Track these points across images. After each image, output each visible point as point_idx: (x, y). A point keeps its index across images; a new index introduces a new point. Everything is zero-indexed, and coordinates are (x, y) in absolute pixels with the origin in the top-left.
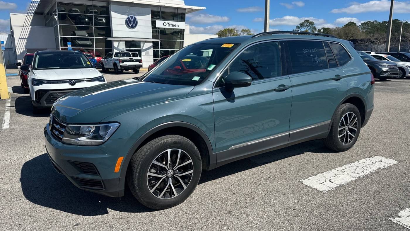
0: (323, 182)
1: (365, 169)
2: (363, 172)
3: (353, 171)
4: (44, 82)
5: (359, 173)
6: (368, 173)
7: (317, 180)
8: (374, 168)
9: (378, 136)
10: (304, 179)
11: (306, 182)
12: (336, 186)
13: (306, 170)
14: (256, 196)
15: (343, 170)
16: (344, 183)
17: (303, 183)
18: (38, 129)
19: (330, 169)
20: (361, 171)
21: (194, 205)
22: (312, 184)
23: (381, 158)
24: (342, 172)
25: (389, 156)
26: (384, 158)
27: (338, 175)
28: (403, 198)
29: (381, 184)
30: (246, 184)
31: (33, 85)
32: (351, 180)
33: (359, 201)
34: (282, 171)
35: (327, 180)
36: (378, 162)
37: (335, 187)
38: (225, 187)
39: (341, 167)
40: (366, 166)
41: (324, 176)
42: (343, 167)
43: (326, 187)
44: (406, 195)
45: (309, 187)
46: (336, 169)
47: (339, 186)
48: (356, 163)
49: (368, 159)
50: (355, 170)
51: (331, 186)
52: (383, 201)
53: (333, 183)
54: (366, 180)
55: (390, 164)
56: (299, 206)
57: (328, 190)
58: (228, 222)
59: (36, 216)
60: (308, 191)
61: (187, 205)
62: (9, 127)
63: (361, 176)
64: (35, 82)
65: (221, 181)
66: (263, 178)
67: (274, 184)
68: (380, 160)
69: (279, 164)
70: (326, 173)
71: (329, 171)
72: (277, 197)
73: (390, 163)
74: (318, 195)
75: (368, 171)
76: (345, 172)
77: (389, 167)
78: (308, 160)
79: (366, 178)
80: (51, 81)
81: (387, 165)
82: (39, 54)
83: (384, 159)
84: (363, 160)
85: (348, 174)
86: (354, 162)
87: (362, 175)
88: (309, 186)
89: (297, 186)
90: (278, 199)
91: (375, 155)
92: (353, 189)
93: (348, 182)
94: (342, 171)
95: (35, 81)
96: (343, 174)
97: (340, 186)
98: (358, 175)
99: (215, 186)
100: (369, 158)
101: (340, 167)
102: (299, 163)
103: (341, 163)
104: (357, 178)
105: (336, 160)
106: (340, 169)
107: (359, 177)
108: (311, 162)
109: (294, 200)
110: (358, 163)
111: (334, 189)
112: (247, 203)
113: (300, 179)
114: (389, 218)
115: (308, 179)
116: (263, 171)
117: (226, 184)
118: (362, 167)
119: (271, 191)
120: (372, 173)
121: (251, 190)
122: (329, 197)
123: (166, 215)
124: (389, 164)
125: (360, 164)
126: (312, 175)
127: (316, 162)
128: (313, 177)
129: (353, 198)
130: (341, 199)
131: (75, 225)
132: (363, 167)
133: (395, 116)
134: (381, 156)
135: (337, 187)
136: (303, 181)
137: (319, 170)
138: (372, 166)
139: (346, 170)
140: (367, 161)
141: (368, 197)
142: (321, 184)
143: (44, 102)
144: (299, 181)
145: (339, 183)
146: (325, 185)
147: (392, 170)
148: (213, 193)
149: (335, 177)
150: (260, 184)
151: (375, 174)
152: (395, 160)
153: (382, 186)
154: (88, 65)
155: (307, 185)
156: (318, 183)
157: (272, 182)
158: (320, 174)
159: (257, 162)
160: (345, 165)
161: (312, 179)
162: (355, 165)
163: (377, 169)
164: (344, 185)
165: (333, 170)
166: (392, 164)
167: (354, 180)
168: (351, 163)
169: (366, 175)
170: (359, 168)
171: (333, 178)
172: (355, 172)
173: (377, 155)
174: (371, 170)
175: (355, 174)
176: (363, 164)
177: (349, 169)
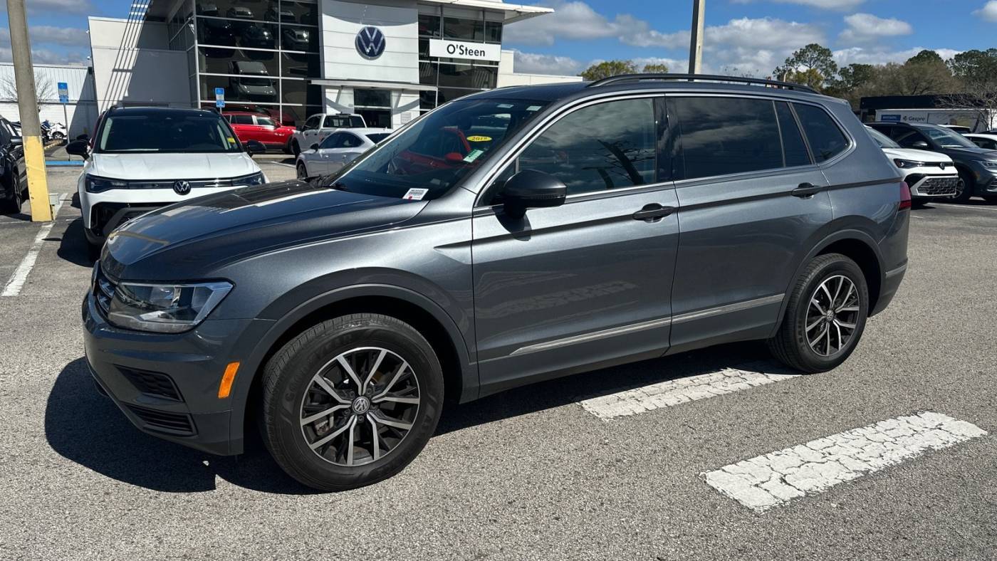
0: (763, 482)
1: (890, 448)
2: (881, 456)
3: (853, 453)
5: (868, 459)
6: (895, 462)
7: (746, 476)
8: (915, 447)
9: (947, 355)
10: (712, 471)
11: (716, 479)
12: (796, 494)
13: (724, 444)
14: (569, 513)
15: (828, 450)
16: (820, 486)
17: (707, 481)
19: (792, 446)
20: (876, 454)
21: (393, 529)
22: (731, 485)
23: (941, 417)
24: (824, 454)
26: (949, 419)
27: (809, 462)
28: (979, 544)
29: (924, 496)
30: (552, 476)
31: (87, 191)
32: (842, 480)
33: (851, 544)
34: (658, 444)
35: (774, 474)
36: (931, 429)
37: (792, 499)
38: (491, 482)
39: (825, 440)
40: (893, 440)
41: (771, 462)
42: (828, 441)
43: (769, 496)
44: (989, 534)
45: (719, 494)
46: (808, 444)
47: (803, 494)
48: (869, 431)
49: (903, 419)
50: (860, 450)
51: (782, 496)
52: (918, 550)
53: (789, 485)
54: (883, 482)
55: (962, 438)
56: (676, 550)
57: (771, 507)
60: (714, 506)
61: (374, 530)
62: (19, 293)
63: (873, 469)
64: (93, 183)
65: (486, 465)
66: (602, 461)
67: (626, 480)
68: (937, 423)
69: (657, 423)
70: (778, 455)
71: (789, 450)
72: (624, 519)
73: (963, 435)
74: (740, 519)
75: (895, 456)
76: (830, 454)
77: (959, 446)
78: (739, 414)
79: (886, 476)
80: (130, 183)
81: (955, 440)
82: (112, 116)
83: (948, 421)
84: (891, 423)
85: (837, 460)
86: (862, 427)
87: (876, 464)
88: (721, 491)
89: (687, 490)
90: (625, 524)
91: (924, 410)
92: (841, 506)
93: (831, 484)
94: (824, 451)
95: (93, 180)
96: (825, 460)
97: (807, 495)
98: (864, 467)
99: (466, 477)
100: (907, 418)
101: (821, 440)
102: (711, 423)
104: (861, 474)
105: (816, 418)
106: (818, 444)
107: (868, 472)
108: (744, 420)
109: (669, 530)
110: (873, 431)
111: (787, 504)
112: (536, 532)
113: (702, 470)
115: (723, 470)
116: (607, 441)
118: (883, 443)
119: (611, 501)
120: (907, 463)
121: (560, 494)
122: (769, 527)
123: (308, 556)
124: (960, 438)
125: (878, 432)
126: (738, 458)
127: (758, 422)
128: (739, 464)
129: (836, 534)
130: (801, 536)
132: (885, 444)
134: (943, 412)
135: (799, 497)
136: (709, 474)
137: (760, 445)
138: (910, 441)
139: (835, 448)
140: (900, 425)
141: (878, 535)
142: (757, 485)
144: (697, 476)
145: (807, 487)
146: (765, 490)
147: (965, 455)
148: (456, 498)
149: (799, 467)
150: (587, 479)
151: (913, 466)
152: (979, 427)
153: (924, 503)
154: (232, 144)
155: (715, 487)
156: (746, 484)
157: (622, 473)
158: (761, 457)
159: (598, 414)
160: (835, 433)
161: (734, 470)
162: (864, 435)
163: (922, 449)
164: (818, 492)
165: (799, 449)
166: (967, 439)
167: (850, 479)
168: (855, 428)
169: (887, 468)
170: (873, 444)
171: (794, 470)
172: (858, 456)
173: (931, 410)
174: (906, 453)
175: (858, 461)
176: (888, 432)
177: (844, 445)
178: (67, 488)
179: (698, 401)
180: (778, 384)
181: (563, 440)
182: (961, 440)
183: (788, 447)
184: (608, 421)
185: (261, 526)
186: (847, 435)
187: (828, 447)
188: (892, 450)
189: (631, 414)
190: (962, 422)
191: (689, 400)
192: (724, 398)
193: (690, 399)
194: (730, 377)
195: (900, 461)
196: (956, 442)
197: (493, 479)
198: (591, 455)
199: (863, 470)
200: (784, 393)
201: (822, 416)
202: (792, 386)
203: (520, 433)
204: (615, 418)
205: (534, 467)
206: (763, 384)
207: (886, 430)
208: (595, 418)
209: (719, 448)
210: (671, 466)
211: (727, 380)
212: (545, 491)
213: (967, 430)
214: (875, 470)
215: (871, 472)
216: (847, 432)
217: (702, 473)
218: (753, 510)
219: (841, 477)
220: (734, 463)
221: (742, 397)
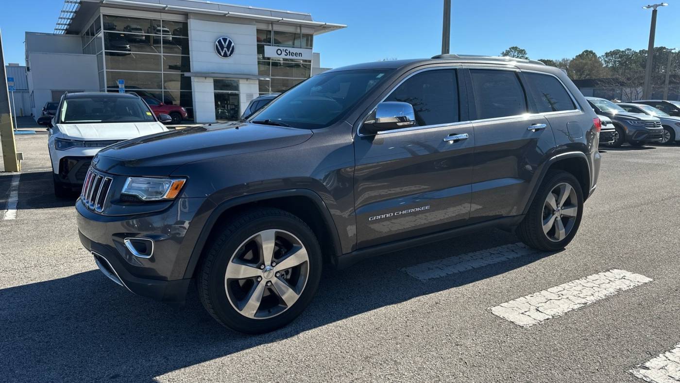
0: (526, 312)
1: (597, 290)
2: (592, 295)
3: (576, 293)
4: (74, 144)
5: (585, 297)
6: (601, 298)
7: (515, 308)
8: (611, 289)
10: (495, 306)
11: (497, 310)
12: (547, 317)
13: (499, 292)
14: (414, 332)
15: (560, 292)
16: (560, 312)
17: (493, 312)
19: (539, 291)
20: (589, 293)
21: (310, 345)
22: (507, 314)
23: (624, 272)
24: (559, 295)
25: (637, 270)
26: (629, 273)
27: (551, 300)
31: (56, 149)
32: (572, 309)
33: (583, 342)
34: (459, 293)
35: (532, 307)
36: (619, 279)
37: (545, 320)
39: (557, 287)
40: (598, 286)
41: (529, 301)
42: (560, 288)
43: (530, 319)
45: (501, 319)
46: (548, 290)
47: (551, 317)
48: (583, 281)
49: (601, 274)
50: (580, 292)
51: (538, 319)
53: (542, 312)
54: (596, 309)
56: (483, 350)
57: (533, 325)
58: (364, 374)
59: (49, 361)
60: (500, 325)
61: (299, 346)
62: (16, 217)
63: (589, 302)
64: (60, 144)
66: (427, 304)
67: (444, 314)
68: (622, 276)
69: (456, 281)
70: (532, 296)
71: (538, 293)
72: (448, 335)
73: (638, 282)
74: (516, 332)
75: (601, 294)
76: (562, 295)
77: (637, 288)
79: (597, 305)
81: (634, 284)
82: (68, 99)
83: (628, 275)
84: (595, 276)
85: (567, 298)
86: (579, 279)
87: (590, 300)
88: (502, 317)
89: (482, 317)
90: (449, 337)
91: (613, 268)
93: (566, 311)
95: (60, 142)
96: (560, 298)
97: (553, 317)
98: (584, 301)
100: (604, 273)
101: (556, 287)
103: (558, 281)
104: (582, 305)
106: (555, 289)
107: (586, 304)
109: (476, 339)
110: (586, 281)
111: (543, 322)
112: (397, 344)
113: (489, 306)
114: (631, 371)
115: (501, 306)
118: (592, 288)
119: (438, 325)
120: (608, 299)
121: (406, 322)
122: (534, 335)
125: (588, 282)
126: (508, 299)
128: (510, 302)
129: (573, 337)
131: (112, 378)
132: (594, 288)
134: (624, 269)
135: (548, 319)
136: (493, 309)
137: (520, 291)
138: (608, 286)
139: (564, 291)
140: (601, 277)
142: (522, 313)
143: (73, 177)
144: (486, 310)
145: (552, 313)
146: (528, 316)
147: (641, 292)
149: (546, 302)
151: (612, 300)
152: (647, 277)
155: (498, 315)
156: (516, 313)
157: (441, 310)
158: (522, 298)
160: (564, 283)
161: (507, 306)
162: (580, 284)
163: (616, 290)
164: (559, 315)
165: (543, 292)
166: (641, 283)
167: (577, 308)
168: (575, 280)
169: (597, 301)
170: (587, 288)
171: (543, 304)
172: (578, 295)
173: (618, 268)
174: (607, 293)
175: (579, 298)
176: (594, 282)
177: (570, 290)
178: (95, 332)
179: (478, 268)
180: (524, 257)
182: (638, 284)
184: (425, 281)
185: (228, 348)
186: (570, 284)
188: (599, 291)
189: (438, 277)
190: (637, 274)
192: (493, 266)
193: (472, 267)
194: (494, 254)
195: (604, 297)
196: (635, 286)
199: (583, 303)
204: (429, 279)
207: (593, 281)
208: (417, 280)
210: (469, 305)
211: (492, 256)
213: (641, 279)
216: (570, 282)
217: (488, 308)
219: (570, 307)
220: (506, 302)
221: (504, 265)
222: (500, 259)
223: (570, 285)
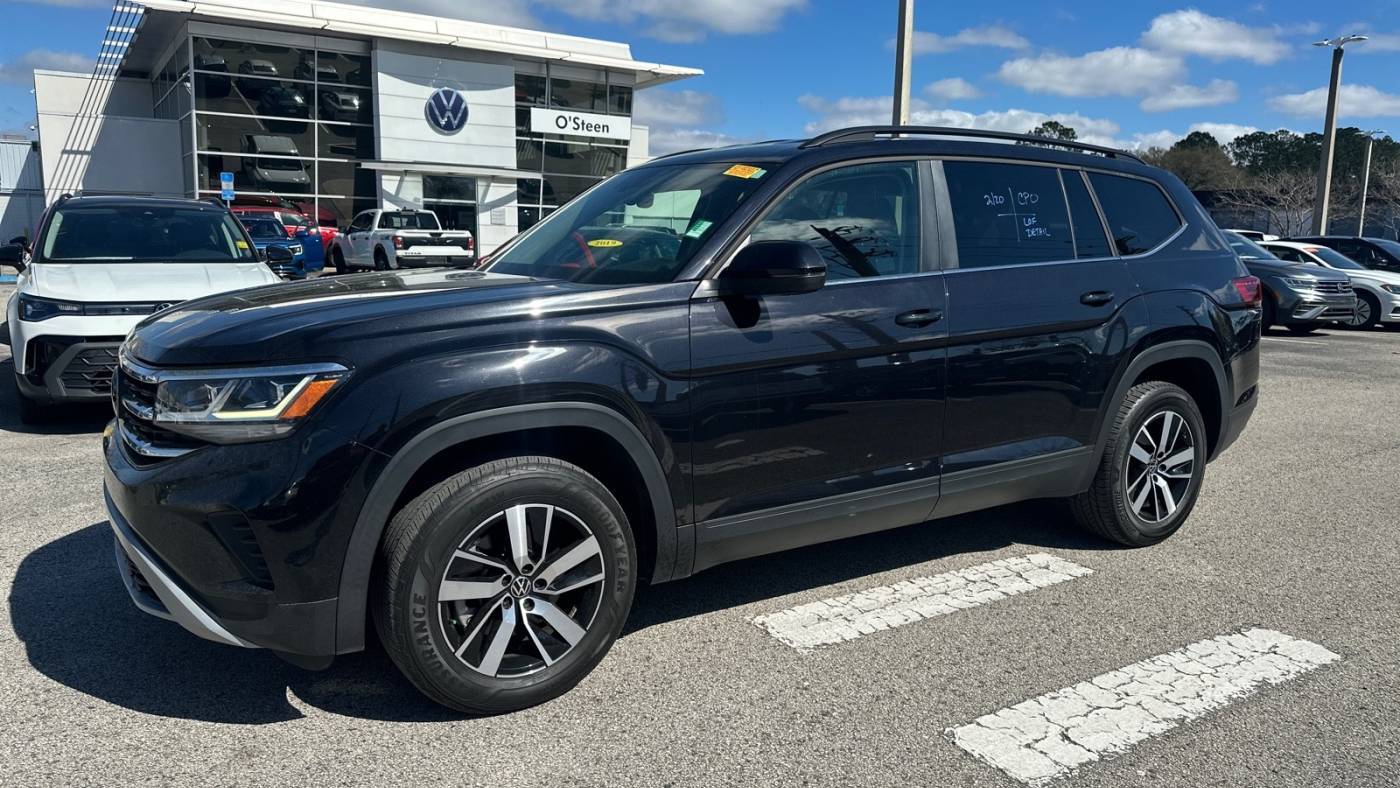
0: (1037, 741)
1: (1210, 684)
2: (1199, 696)
3: (1160, 691)
4: (61, 307)
5: (1182, 701)
6: (1220, 704)
7: (1012, 731)
8: (1243, 682)
9: (1271, 546)
10: (962, 725)
11: (969, 737)
12: (1086, 757)
13: (976, 684)
15: (1123, 688)
16: (1118, 744)
17: (956, 741)
18: (11, 481)
19: (1073, 682)
20: (1191, 693)
22: (991, 747)
23: (1275, 635)
24: (1118, 694)
25: (1305, 630)
26: (1286, 638)
27: (1099, 708)
29: (1266, 754)
30: (728, 742)
31: (21, 318)
32: (1149, 734)
34: (881, 686)
35: (1052, 728)
36: (1263, 653)
37: (1081, 765)
38: (638, 754)
39: (1117, 673)
40: (1213, 671)
41: (1045, 708)
42: (1122, 675)
43: (1047, 761)
45: (976, 761)
46: (1094, 680)
47: (1095, 757)
48: (1177, 658)
49: (1222, 639)
50: (1169, 688)
51: (1065, 761)
53: (1075, 744)
54: (1206, 735)
55: (1307, 665)
57: (1052, 779)
63: (1190, 715)
64: (29, 307)
65: (628, 728)
66: (802, 714)
67: (838, 744)
68: (1269, 644)
69: (877, 653)
70: (1054, 698)
71: (1068, 689)
73: (1308, 661)
75: (1220, 693)
76: (1127, 695)
77: (1304, 678)
78: (993, 638)
79: (1210, 726)
80: (87, 307)
81: (1298, 669)
82: (62, 208)
83: (1284, 641)
84: (1206, 645)
85: (1139, 704)
86: (1167, 653)
87: (1194, 708)
88: (977, 756)
89: (929, 756)
91: (1250, 625)
92: (1152, 774)
93: (1134, 741)
94: (1119, 690)
95: (31, 303)
96: (1120, 704)
97: (1102, 757)
98: (1177, 712)
99: (599, 748)
100: (1228, 637)
101: (1112, 673)
102: (955, 652)
103: (1118, 658)
104: (1175, 725)
105: (1101, 640)
106: (1108, 680)
107: (1183, 720)
108: (1001, 647)
110: (1184, 658)
111: (1075, 773)
113: (948, 725)
115: (978, 724)
116: (806, 684)
117: (647, 740)
118: (1199, 676)
120: (1237, 705)
121: (742, 769)
124: (1305, 665)
125: (1190, 660)
126: (997, 704)
127: (1020, 649)
128: (1000, 713)
132: (1202, 677)
133: (1338, 467)
134: (1275, 628)
135: (1090, 762)
136: (959, 731)
137: (1027, 683)
138: (1235, 671)
139: (1132, 685)
140: (1221, 648)
142: (1028, 746)
143: (59, 380)
144: (940, 734)
145: (1100, 747)
146: (1042, 752)
147: (1315, 691)
148: (584, 781)
149: (1086, 715)
150: (780, 744)
151: (1245, 710)
152: (1328, 648)
153: (1268, 766)
154: (243, 250)
155: (969, 750)
156: (1013, 744)
157: (832, 734)
158: (1030, 703)
159: (791, 642)
160: (1131, 663)
161: (993, 723)
162: (1172, 665)
163: (1254, 684)
164: (1117, 753)
165: (1082, 687)
166: (1315, 666)
167: (1161, 732)
168: (1158, 654)
169: (1209, 713)
170: (1186, 677)
171: (1079, 720)
172: (1165, 696)
173: (1259, 626)
174: (1231, 689)
175: (1168, 703)
176: (1204, 660)
177: (1146, 680)
179: (934, 619)
180: (1043, 590)
181: (743, 684)
182: (1306, 669)
183: (1067, 686)
184: (806, 652)
186: (1147, 665)
187: (1124, 684)
188: (1214, 686)
189: (839, 640)
190: (1304, 641)
191: (920, 618)
192: (969, 613)
193: (922, 616)
194: (975, 582)
195: (1226, 703)
196: (1299, 672)
197: (639, 749)
198: (784, 706)
199: (1176, 717)
200: (1053, 604)
201: (1110, 638)
202: (1063, 595)
203: (677, 675)
204: (817, 647)
205: (701, 727)
206: (1023, 591)
207: (1201, 657)
208: (787, 648)
209: (969, 691)
210: (901, 720)
211: (971, 586)
212: (720, 766)
213: (1313, 654)
214: (1193, 717)
215: (1188, 720)
216: (1147, 660)
217: (947, 730)
218: (1027, 783)
219: (1145, 730)
220: (993, 712)
221: (995, 612)
222: (988, 594)
223: (1146, 667)
